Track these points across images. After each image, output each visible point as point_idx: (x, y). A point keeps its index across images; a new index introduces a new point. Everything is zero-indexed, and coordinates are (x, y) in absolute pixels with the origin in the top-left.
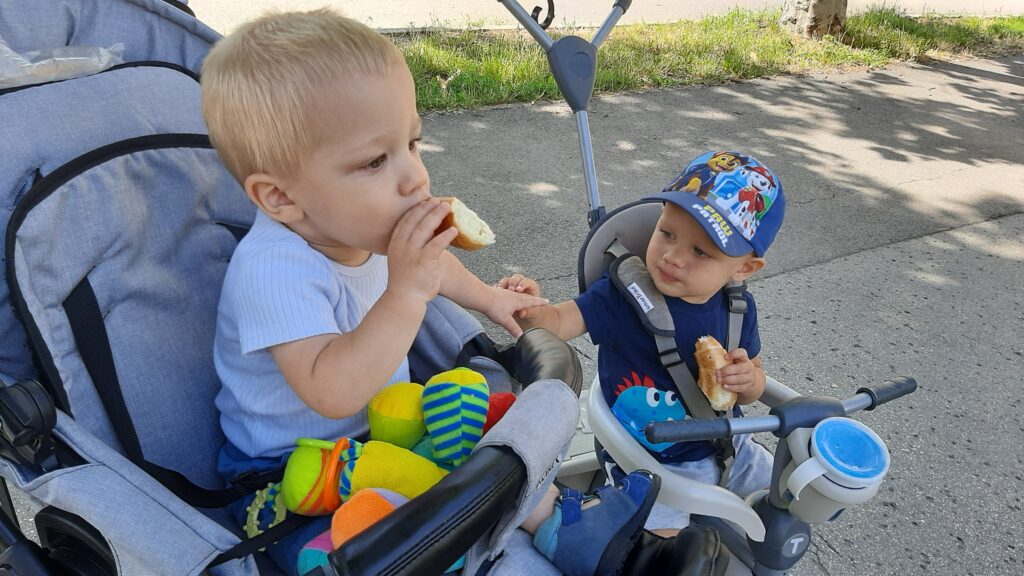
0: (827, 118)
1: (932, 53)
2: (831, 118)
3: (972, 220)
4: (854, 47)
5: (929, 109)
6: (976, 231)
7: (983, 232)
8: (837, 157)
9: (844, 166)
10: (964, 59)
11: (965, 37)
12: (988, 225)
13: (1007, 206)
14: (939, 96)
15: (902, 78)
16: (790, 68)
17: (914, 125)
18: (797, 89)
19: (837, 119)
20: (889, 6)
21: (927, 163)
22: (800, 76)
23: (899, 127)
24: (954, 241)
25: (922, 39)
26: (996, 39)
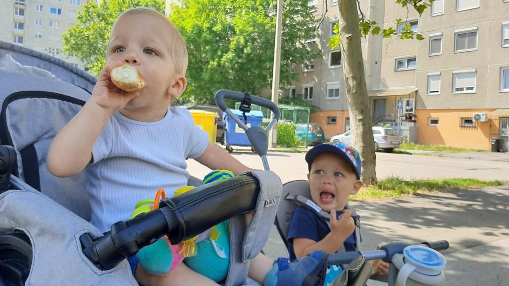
0: (378, 215)
1: (419, 192)
2: (381, 215)
3: (459, 249)
4: (384, 190)
5: (425, 211)
6: (462, 253)
7: (466, 253)
8: (388, 229)
9: (392, 232)
10: (435, 193)
11: (431, 186)
12: (468, 250)
13: (474, 243)
14: (427, 206)
15: (409, 201)
16: (357, 199)
17: (419, 216)
18: (362, 206)
19: (383, 216)
20: (395, 176)
21: (430, 229)
22: (362, 202)
23: (412, 217)
24: (454, 257)
25: (413, 187)
26: (447, 186)
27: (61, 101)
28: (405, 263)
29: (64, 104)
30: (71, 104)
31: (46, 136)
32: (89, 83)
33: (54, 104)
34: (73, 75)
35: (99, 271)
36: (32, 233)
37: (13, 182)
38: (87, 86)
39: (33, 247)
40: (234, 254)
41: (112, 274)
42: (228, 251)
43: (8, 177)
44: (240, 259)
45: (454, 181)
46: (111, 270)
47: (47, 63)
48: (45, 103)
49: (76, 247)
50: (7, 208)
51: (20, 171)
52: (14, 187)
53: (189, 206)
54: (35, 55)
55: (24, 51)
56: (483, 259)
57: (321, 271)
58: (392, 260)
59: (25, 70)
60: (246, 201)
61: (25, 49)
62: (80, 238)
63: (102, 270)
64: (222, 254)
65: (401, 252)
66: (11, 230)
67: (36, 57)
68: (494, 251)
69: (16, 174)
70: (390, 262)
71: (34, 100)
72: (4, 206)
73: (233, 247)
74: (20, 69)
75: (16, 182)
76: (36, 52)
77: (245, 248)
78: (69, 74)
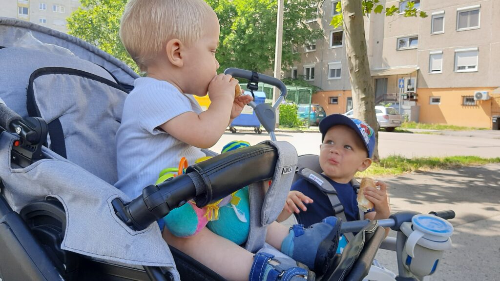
1: (421, 169)
3: (461, 223)
4: (386, 168)
5: (427, 187)
6: (464, 227)
7: (468, 227)
9: (395, 207)
10: (436, 170)
11: (432, 163)
12: (470, 225)
13: (475, 217)
14: (429, 183)
15: (411, 178)
17: (422, 193)
20: (397, 154)
23: (415, 193)
24: (456, 231)
25: (415, 164)
26: (448, 163)
27: (82, 77)
28: (413, 230)
29: (84, 80)
30: (91, 80)
31: (70, 110)
32: (106, 61)
33: (75, 80)
34: (90, 54)
35: (132, 232)
36: (64, 199)
37: (44, 152)
38: (103, 64)
39: (66, 212)
40: (254, 220)
41: (145, 234)
42: (248, 215)
43: (40, 147)
44: (260, 223)
45: (456, 159)
46: (143, 231)
47: (65, 41)
48: (67, 79)
49: (109, 210)
50: (41, 176)
51: (49, 142)
52: (45, 157)
53: (214, 171)
54: (53, 33)
55: (43, 30)
56: (485, 233)
57: (335, 236)
58: (400, 228)
59: (46, 48)
60: (266, 168)
61: (44, 28)
62: (112, 203)
63: (135, 231)
64: (243, 218)
65: (410, 221)
66: (44, 197)
67: (54, 36)
68: (496, 225)
69: (46, 145)
70: (399, 230)
71: (58, 76)
72: (37, 174)
73: (253, 212)
74: (41, 47)
75: (47, 152)
76: (54, 31)
77: (265, 212)
78: (86, 52)
